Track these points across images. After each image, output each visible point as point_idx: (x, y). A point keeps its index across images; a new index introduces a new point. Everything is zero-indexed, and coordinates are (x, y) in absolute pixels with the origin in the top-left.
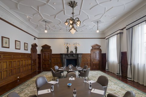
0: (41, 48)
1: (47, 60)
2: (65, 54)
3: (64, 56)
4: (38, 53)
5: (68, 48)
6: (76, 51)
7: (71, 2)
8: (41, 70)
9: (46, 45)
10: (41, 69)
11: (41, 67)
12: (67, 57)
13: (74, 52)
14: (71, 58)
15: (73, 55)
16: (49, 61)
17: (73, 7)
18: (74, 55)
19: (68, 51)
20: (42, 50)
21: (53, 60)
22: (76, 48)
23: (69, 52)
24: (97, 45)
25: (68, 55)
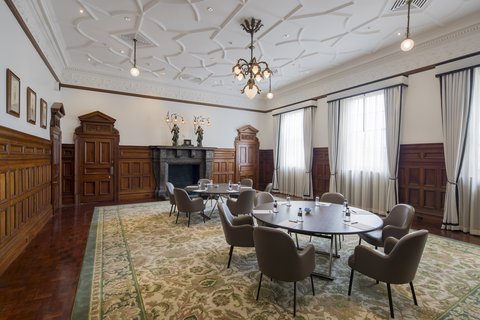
0: (77, 124)
1: (99, 166)
2: (168, 149)
3: (163, 155)
4: (63, 142)
5: (176, 131)
6: (200, 140)
7: (253, 20)
8: (74, 202)
9: (98, 114)
10: (74, 198)
11: (76, 191)
12: (172, 156)
13: (195, 143)
14: (185, 160)
15: (190, 151)
16: (109, 169)
17: (251, 32)
18: (194, 153)
19: (175, 139)
20: (79, 132)
21: (123, 168)
22: (200, 132)
23: (180, 142)
24: (249, 127)
25: (176, 150)
